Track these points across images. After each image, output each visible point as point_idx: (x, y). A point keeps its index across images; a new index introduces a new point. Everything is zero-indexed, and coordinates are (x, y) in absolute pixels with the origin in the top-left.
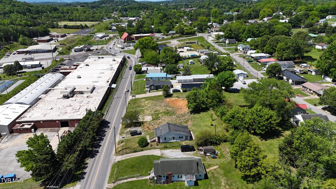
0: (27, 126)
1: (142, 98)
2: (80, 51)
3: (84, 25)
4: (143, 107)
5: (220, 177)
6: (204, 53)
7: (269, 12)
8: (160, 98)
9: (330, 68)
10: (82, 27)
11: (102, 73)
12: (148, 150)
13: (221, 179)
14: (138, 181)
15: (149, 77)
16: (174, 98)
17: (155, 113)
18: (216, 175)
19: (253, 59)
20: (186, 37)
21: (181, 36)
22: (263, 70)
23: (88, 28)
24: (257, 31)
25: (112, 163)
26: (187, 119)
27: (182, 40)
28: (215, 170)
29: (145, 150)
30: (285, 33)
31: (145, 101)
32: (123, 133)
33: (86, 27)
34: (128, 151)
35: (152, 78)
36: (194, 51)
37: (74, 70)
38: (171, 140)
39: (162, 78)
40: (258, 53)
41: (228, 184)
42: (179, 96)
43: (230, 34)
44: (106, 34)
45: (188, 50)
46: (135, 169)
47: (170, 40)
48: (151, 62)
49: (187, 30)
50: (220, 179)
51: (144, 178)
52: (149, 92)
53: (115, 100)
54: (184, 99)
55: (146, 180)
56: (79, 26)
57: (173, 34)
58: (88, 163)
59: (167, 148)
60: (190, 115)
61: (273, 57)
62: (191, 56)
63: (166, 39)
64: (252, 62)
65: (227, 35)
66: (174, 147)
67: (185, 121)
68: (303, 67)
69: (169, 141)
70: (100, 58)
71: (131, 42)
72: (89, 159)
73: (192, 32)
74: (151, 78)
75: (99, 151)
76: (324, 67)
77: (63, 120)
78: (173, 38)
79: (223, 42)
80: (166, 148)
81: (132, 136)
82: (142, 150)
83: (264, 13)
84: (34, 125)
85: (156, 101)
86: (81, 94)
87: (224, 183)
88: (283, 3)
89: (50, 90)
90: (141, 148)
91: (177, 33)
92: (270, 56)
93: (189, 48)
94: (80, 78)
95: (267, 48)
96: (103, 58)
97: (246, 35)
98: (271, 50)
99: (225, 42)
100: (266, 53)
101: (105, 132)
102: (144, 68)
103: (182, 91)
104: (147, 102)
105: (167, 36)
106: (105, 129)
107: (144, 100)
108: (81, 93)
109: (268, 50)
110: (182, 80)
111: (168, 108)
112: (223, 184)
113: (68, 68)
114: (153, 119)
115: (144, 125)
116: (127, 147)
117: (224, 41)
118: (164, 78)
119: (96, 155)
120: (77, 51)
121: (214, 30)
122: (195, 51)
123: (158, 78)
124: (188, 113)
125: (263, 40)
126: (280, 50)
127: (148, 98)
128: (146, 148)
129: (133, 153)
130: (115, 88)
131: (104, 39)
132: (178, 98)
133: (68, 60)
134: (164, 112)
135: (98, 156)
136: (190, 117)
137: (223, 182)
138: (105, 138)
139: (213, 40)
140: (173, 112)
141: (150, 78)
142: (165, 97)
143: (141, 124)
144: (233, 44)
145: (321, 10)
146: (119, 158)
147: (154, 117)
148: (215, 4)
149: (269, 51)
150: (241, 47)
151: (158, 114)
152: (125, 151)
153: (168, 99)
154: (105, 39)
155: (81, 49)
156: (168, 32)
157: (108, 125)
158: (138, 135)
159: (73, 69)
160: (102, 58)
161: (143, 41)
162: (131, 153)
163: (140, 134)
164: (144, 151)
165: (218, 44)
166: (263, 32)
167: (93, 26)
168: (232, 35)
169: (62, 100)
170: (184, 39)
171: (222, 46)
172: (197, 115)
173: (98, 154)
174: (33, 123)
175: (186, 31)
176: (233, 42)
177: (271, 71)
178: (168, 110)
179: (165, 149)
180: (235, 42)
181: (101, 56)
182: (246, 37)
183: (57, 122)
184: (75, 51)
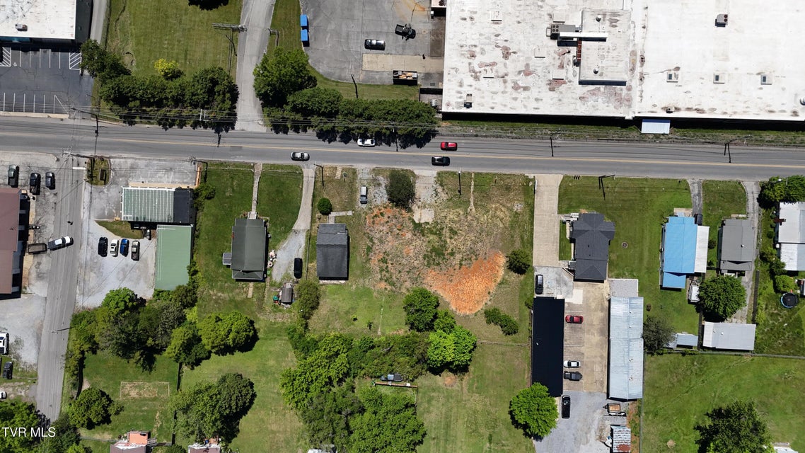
1: (528, 204)
16: (501, 273)
17: (442, 229)
31: (510, 209)
42: (506, 286)
58: (306, 131)
72: (315, 133)
75: (333, 143)
85: (503, 233)
104: (503, 215)
107: (515, 208)
111: (458, 256)
114: (418, 225)
115: (391, 208)
119: (324, 141)
129: (314, 192)
130: (638, 132)
132: (498, 282)
134: (444, 246)
140: (438, 264)
147: (429, 227)
151: (439, 234)
153: (501, 260)
164: (311, 208)
173: (327, 143)
178: (452, 254)
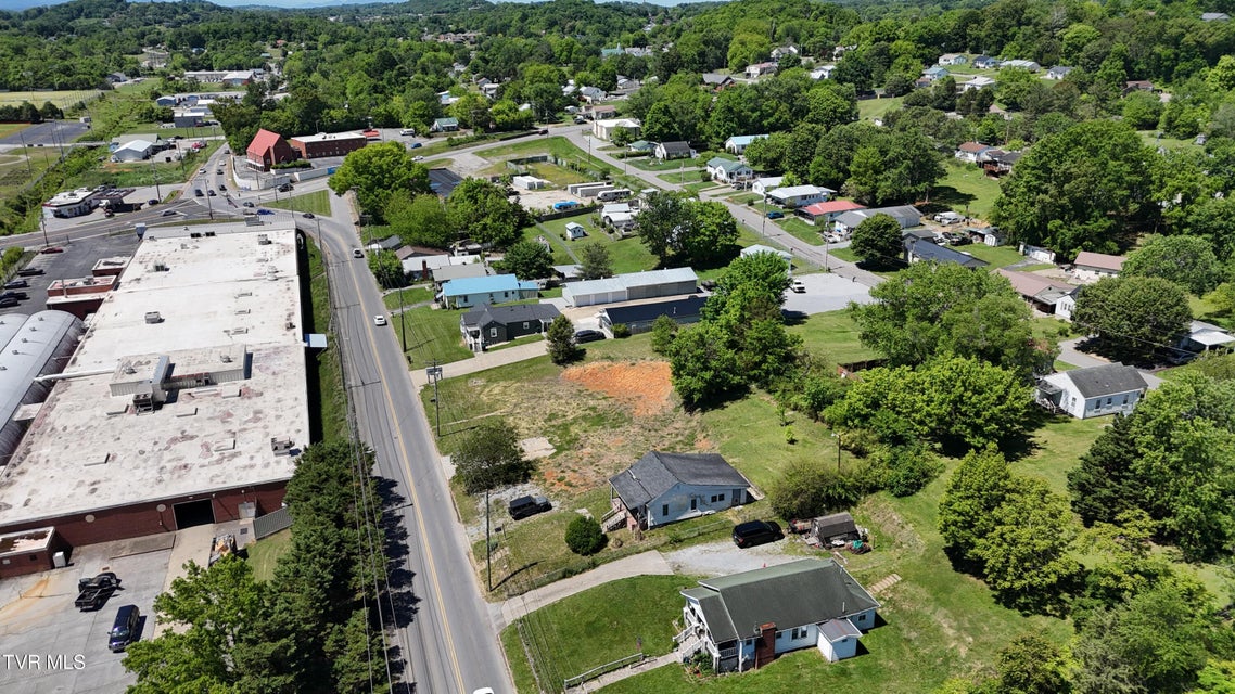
0: (25, 546)
1: (470, 376)
2: (82, 214)
3: (39, 106)
4: (491, 408)
5: (928, 611)
6: (599, 195)
7: (761, 45)
8: (540, 367)
9: (1044, 219)
10: (34, 116)
11: (243, 295)
12: (614, 559)
13: (934, 618)
14: (646, 676)
15: (455, 297)
16: (595, 365)
17: (553, 426)
18: (905, 606)
19: (781, 206)
20: (502, 140)
21: (485, 138)
22: (831, 240)
23: (63, 118)
24: (753, 110)
25: (497, 632)
26: (687, 432)
27: (490, 152)
28: (894, 589)
29: (604, 563)
30: (842, 113)
31: (485, 386)
32: (474, 515)
33: (53, 112)
34: (535, 574)
35: (466, 298)
36: (555, 189)
37: (111, 292)
38: (683, 510)
39: (506, 294)
40: (792, 185)
41: (966, 630)
42: (612, 356)
43: (666, 125)
44: (159, 138)
45: (531, 187)
46: (607, 637)
47: (444, 152)
48: (427, 237)
49: (503, 112)
50: (928, 617)
51: (661, 662)
52: (484, 350)
53: (362, 394)
54: (633, 365)
55: (672, 666)
56: (18, 111)
57: (449, 129)
58: (397, 647)
59: (681, 541)
60: (688, 415)
61: (841, 195)
62: (560, 207)
63: (431, 151)
64: (782, 216)
65: (656, 129)
66: (703, 534)
67: (680, 438)
68: (947, 222)
69: (681, 515)
70: (198, 235)
71: (295, 166)
72: (397, 631)
73: (520, 121)
74: (463, 299)
75: (417, 595)
76: (1028, 219)
77: (186, 498)
78: (454, 145)
79: (645, 154)
80: (677, 542)
81: (516, 519)
82: (594, 565)
83: (743, 49)
84: (56, 535)
85: (530, 381)
86: (208, 383)
87: (950, 627)
88: (789, 15)
89: (50, 384)
90: (587, 559)
91: (464, 124)
92: (831, 193)
93: (536, 180)
94: (161, 321)
95: (820, 165)
96: (213, 234)
97: (719, 126)
98: (834, 174)
99: (652, 154)
100: (816, 183)
101: (399, 519)
102: (411, 265)
103: (609, 335)
104: (497, 389)
105: (429, 136)
106: (389, 508)
107: (481, 382)
108: (207, 380)
109: (823, 174)
110: (589, 296)
111: (591, 403)
112: (951, 632)
113: (80, 284)
114: (560, 449)
115: (542, 474)
116: (527, 563)
117: (648, 150)
118: (510, 294)
119: (416, 611)
120: (66, 213)
121: (597, 113)
122: (560, 188)
123: (491, 294)
124: (676, 410)
125: (798, 139)
126: (865, 172)
127: (493, 372)
128: (601, 555)
129: (560, 579)
130: (327, 349)
131: (161, 157)
132: (610, 363)
133: (43, 253)
134: (584, 418)
135: (420, 612)
136: (694, 424)
137: (945, 625)
138: (408, 541)
139: (604, 149)
140: (619, 414)
141: (460, 296)
142: (558, 363)
143: (530, 471)
144: (682, 158)
145: (921, 36)
146: (515, 609)
147: (556, 438)
148: (547, 19)
149: (826, 175)
150: (721, 168)
151: (566, 427)
152: (522, 578)
153: (574, 370)
154: (168, 160)
155: (82, 204)
156: (430, 124)
157: (391, 493)
158: (539, 512)
159: (104, 289)
160: (208, 235)
161: (370, 159)
162: (554, 581)
163: (547, 507)
164: (602, 566)
165: (629, 160)
166: (771, 115)
167: (82, 107)
168: (673, 128)
169: (131, 418)
170: (499, 149)
171: (645, 166)
172: (713, 415)
173: (419, 605)
174: (51, 530)
175: (498, 119)
176: (681, 153)
177: (873, 240)
178: (593, 409)
179: (675, 548)
180: (689, 153)
181: (202, 229)
182: (722, 133)
183: (161, 508)
184: (59, 215)
